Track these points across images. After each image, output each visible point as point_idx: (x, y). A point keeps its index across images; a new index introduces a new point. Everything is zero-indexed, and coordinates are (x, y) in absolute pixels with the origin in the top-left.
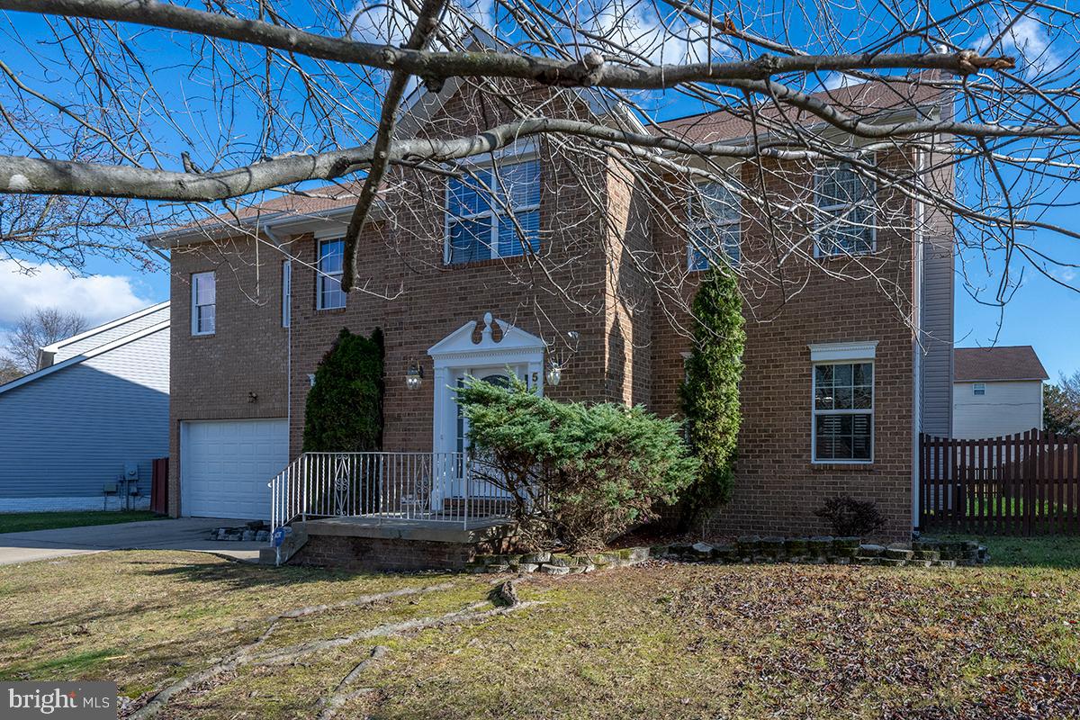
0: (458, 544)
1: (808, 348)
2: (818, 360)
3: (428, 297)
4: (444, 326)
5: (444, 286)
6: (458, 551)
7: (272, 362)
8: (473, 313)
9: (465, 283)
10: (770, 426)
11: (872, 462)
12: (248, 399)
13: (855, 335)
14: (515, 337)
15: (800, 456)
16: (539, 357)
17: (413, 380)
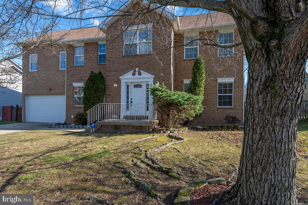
0: (147, 126)
1: (217, 79)
2: (219, 82)
3: (119, 63)
4: (124, 71)
5: (124, 60)
6: (147, 128)
7: (56, 79)
8: (133, 68)
9: (130, 60)
10: (207, 98)
11: (233, 107)
12: (49, 89)
13: (229, 76)
14: (145, 75)
15: (214, 105)
16: (152, 80)
17: (115, 85)
